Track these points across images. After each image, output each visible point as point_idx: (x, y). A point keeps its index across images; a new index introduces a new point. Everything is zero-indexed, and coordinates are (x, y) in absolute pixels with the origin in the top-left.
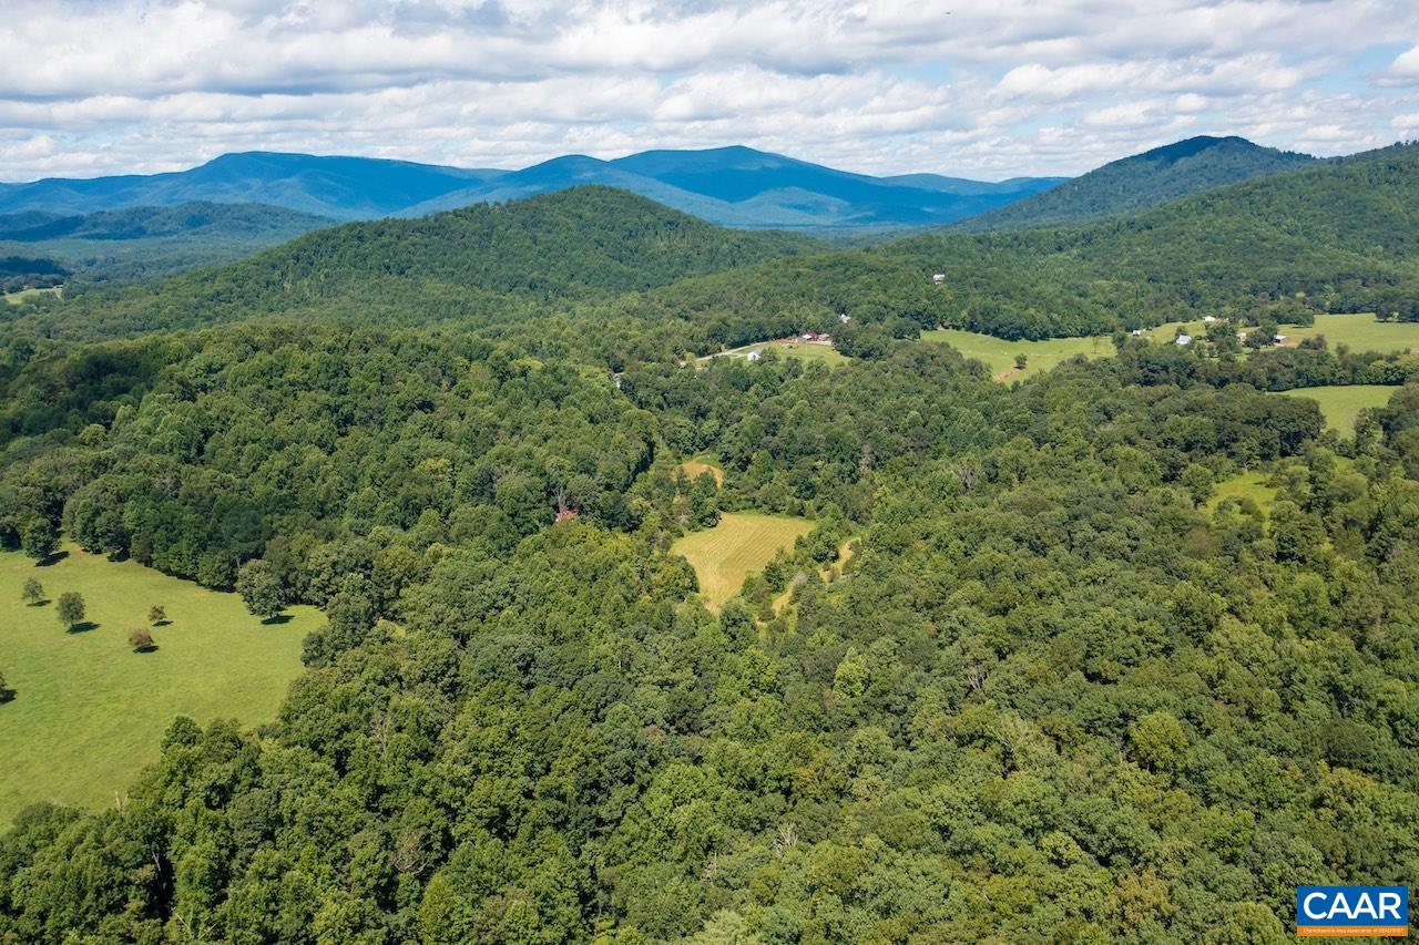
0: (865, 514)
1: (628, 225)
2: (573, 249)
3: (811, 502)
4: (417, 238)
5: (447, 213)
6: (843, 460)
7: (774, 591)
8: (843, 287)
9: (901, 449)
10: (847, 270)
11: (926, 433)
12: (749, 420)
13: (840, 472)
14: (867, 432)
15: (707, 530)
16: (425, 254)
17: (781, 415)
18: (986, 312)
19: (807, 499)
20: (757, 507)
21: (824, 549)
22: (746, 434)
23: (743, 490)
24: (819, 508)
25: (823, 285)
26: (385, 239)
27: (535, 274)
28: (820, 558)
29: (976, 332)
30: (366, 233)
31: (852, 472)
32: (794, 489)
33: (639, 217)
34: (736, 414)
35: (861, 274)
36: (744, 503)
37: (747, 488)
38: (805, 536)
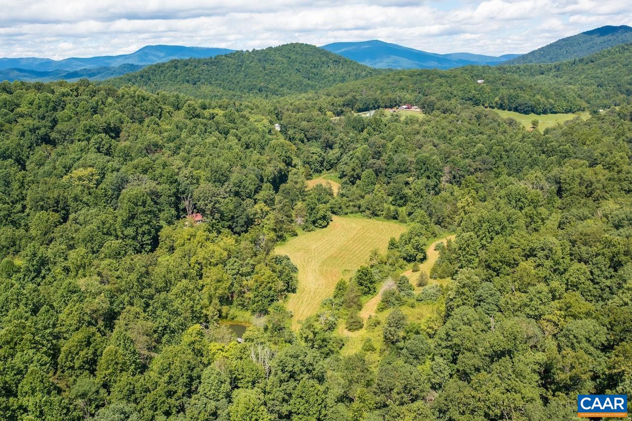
0: (448, 219)
1: (314, 62)
2: (284, 73)
3: (404, 208)
4: (205, 67)
5: (222, 56)
6: (428, 177)
7: (365, 293)
8: (426, 84)
9: (472, 170)
10: (428, 76)
11: (490, 159)
12: (360, 149)
13: (427, 186)
14: (446, 158)
15: (318, 230)
16: (208, 75)
17: (384, 146)
18: (510, 98)
19: (400, 206)
20: (361, 212)
21: (413, 252)
22: (358, 158)
23: (351, 198)
24: (410, 214)
25: (415, 83)
26: (187, 67)
27: (262, 84)
28: (410, 259)
29: (504, 110)
30: (179, 64)
31: (436, 186)
32: (391, 199)
33: (320, 58)
34: (353, 145)
35: (436, 78)
36: (351, 209)
37: (354, 197)
38: (397, 238)
